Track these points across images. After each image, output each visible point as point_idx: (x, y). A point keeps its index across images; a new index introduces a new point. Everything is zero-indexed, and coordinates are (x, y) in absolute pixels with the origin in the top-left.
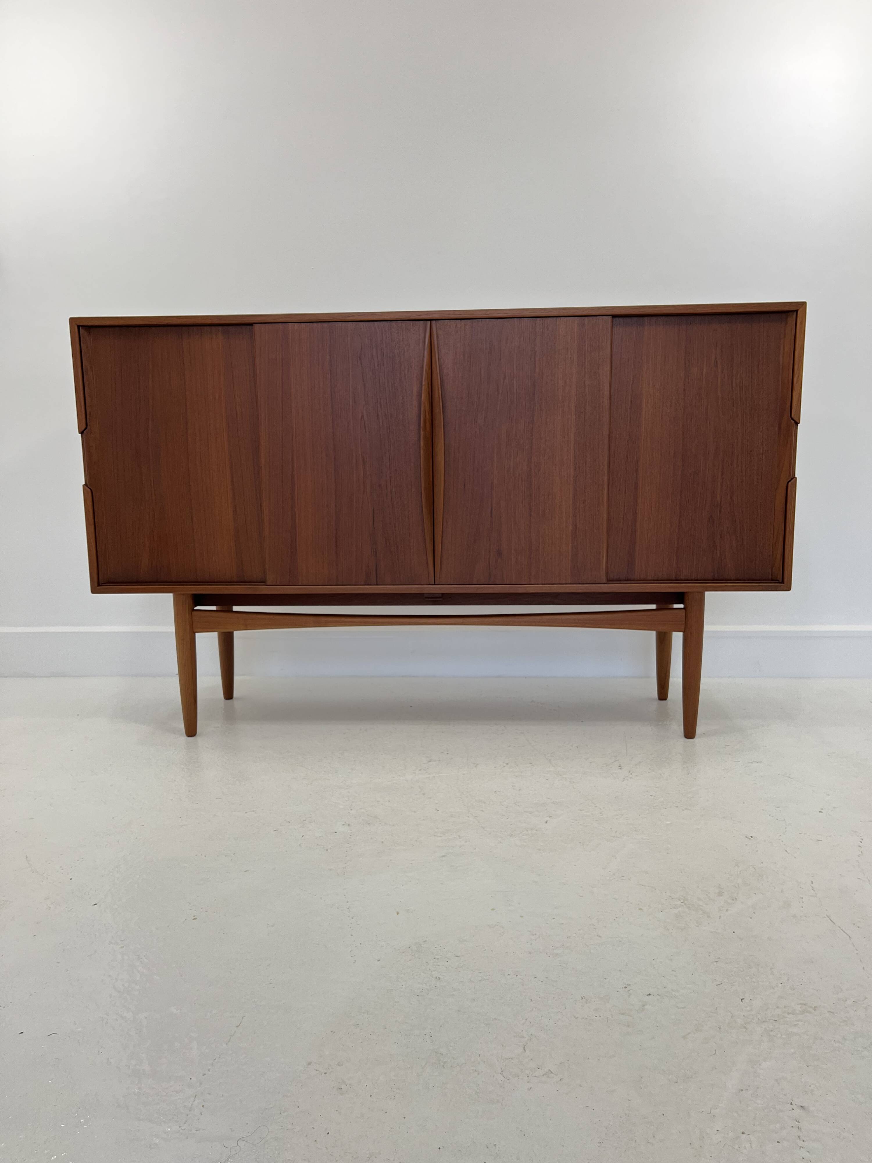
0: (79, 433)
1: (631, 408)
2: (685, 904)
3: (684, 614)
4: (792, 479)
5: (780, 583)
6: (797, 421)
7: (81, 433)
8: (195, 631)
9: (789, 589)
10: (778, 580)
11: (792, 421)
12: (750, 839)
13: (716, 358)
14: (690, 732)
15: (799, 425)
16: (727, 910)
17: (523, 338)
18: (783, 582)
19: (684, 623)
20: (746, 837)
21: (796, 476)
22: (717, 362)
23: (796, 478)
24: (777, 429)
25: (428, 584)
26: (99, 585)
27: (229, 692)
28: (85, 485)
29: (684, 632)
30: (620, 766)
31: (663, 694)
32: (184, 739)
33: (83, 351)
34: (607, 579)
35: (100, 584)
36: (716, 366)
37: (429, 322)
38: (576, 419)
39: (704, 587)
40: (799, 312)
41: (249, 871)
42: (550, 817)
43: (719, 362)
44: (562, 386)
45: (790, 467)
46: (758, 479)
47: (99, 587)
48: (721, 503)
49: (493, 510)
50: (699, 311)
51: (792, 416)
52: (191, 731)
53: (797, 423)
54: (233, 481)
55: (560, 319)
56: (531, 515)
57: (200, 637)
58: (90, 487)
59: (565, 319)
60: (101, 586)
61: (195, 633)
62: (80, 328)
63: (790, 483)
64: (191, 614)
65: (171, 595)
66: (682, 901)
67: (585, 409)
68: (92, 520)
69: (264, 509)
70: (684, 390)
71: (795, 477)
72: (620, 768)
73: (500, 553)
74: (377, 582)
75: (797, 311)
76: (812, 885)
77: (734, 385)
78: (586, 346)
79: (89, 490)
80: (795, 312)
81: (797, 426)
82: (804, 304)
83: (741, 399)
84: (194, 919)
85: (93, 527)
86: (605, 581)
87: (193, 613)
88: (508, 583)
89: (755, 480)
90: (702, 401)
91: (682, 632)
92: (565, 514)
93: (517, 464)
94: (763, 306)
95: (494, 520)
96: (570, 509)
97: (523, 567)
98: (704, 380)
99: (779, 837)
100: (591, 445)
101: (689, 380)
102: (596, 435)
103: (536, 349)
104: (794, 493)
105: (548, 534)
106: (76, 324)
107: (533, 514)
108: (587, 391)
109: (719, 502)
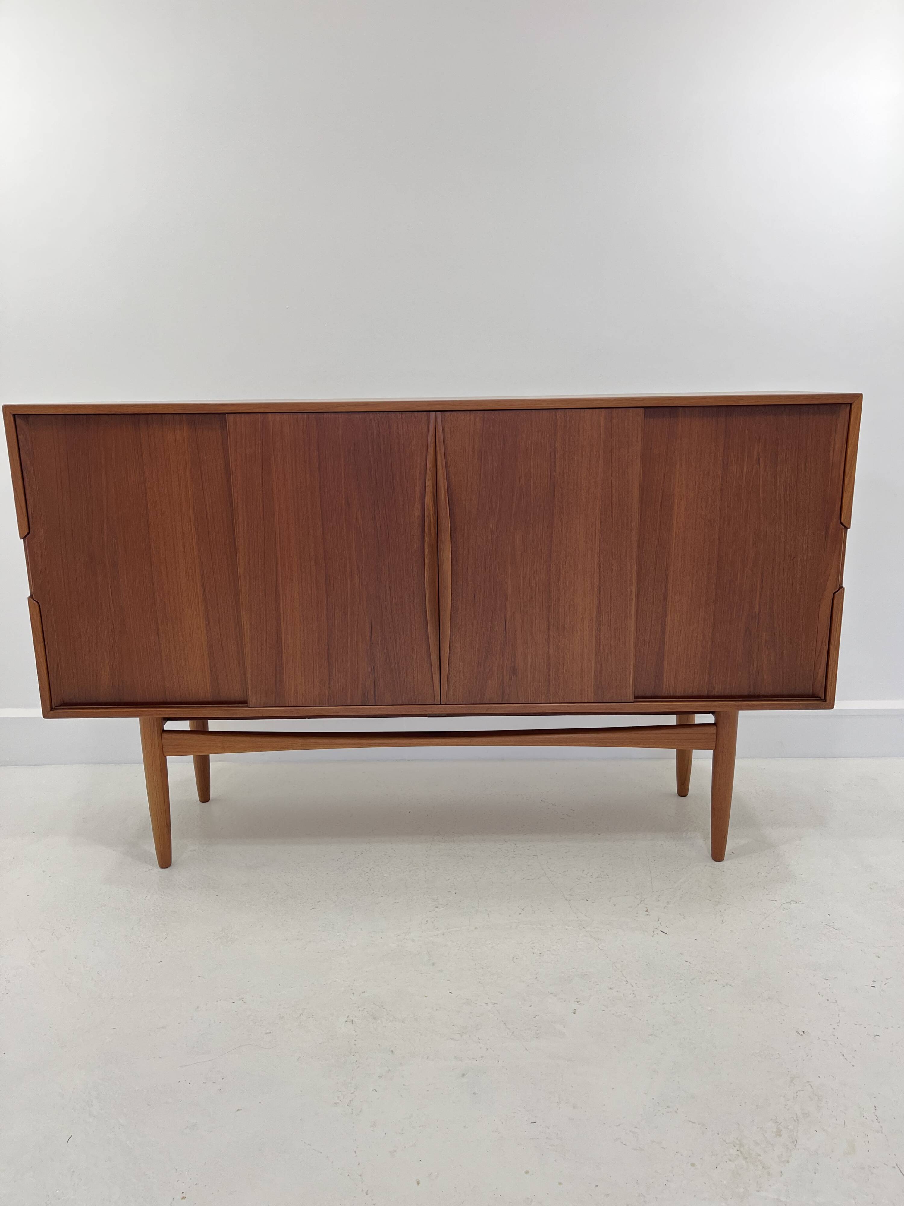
0: (21, 539)
1: (661, 510)
2: (742, 1153)
3: (715, 731)
4: (839, 589)
5: (822, 700)
6: (846, 525)
7: (24, 537)
8: (165, 755)
9: (831, 707)
10: (820, 698)
11: (842, 526)
12: (802, 1035)
13: (758, 454)
14: (718, 854)
15: (848, 530)
16: (788, 1162)
18: (825, 700)
19: (715, 740)
20: (798, 1032)
21: (843, 586)
22: (759, 459)
23: (844, 588)
24: (823, 533)
25: (434, 703)
26: (52, 709)
27: (205, 795)
28: (30, 596)
29: (713, 750)
30: (647, 911)
31: (683, 790)
32: (157, 870)
33: (21, 444)
34: (634, 697)
36: (759, 463)
37: (433, 414)
38: (601, 523)
39: (739, 706)
40: (853, 405)
42: (578, 1002)
43: (761, 459)
44: (586, 486)
45: (838, 577)
46: (800, 588)
47: (52, 712)
48: (759, 614)
49: (507, 623)
50: (742, 403)
51: (842, 521)
52: (165, 861)
53: (846, 528)
54: (204, 591)
55: (586, 411)
56: (549, 628)
57: (171, 761)
58: (36, 600)
59: (590, 411)
60: (55, 709)
61: (165, 757)
62: (16, 416)
63: (836, 593)
64: (160, 737)
65: (137, 719)
66: (737, 1148)
67: (612, 512)
68: (41, 637)
69: (245, 623)
70: (722, 490)
71: (842, 587)
72: (647, 913)
73: (514, 670)
74: (375, 703)
75: (851, 404)
77: (778, 484)
78: (614, 441)
79: (36, 603)
80: (849, 404)
81: (847, 530)
82: (859, 397)
83: (785, 500)
84: (182, 1198)
85: (42, 644)
86: (630, 701)
87: (162, 735)
88: (523, 702)
89: (798, 588)
90: (742, 502)
91: (712, 750)
92: (587, 628)
93: (534, 571)
94: (813, 398)
95: (507, 633)
96: (594, 621)
97: (541, 684)
98: (744, 479)
99: (833, 1031)
100: (617, 552)
101: (728, 479)
102: (623, 541)
103: (556, 446)
104: (840, 604)
105: (569, 649)
106: (11, 413)
107: (551, 627)
108: (614, 492)
109: (757, 613)
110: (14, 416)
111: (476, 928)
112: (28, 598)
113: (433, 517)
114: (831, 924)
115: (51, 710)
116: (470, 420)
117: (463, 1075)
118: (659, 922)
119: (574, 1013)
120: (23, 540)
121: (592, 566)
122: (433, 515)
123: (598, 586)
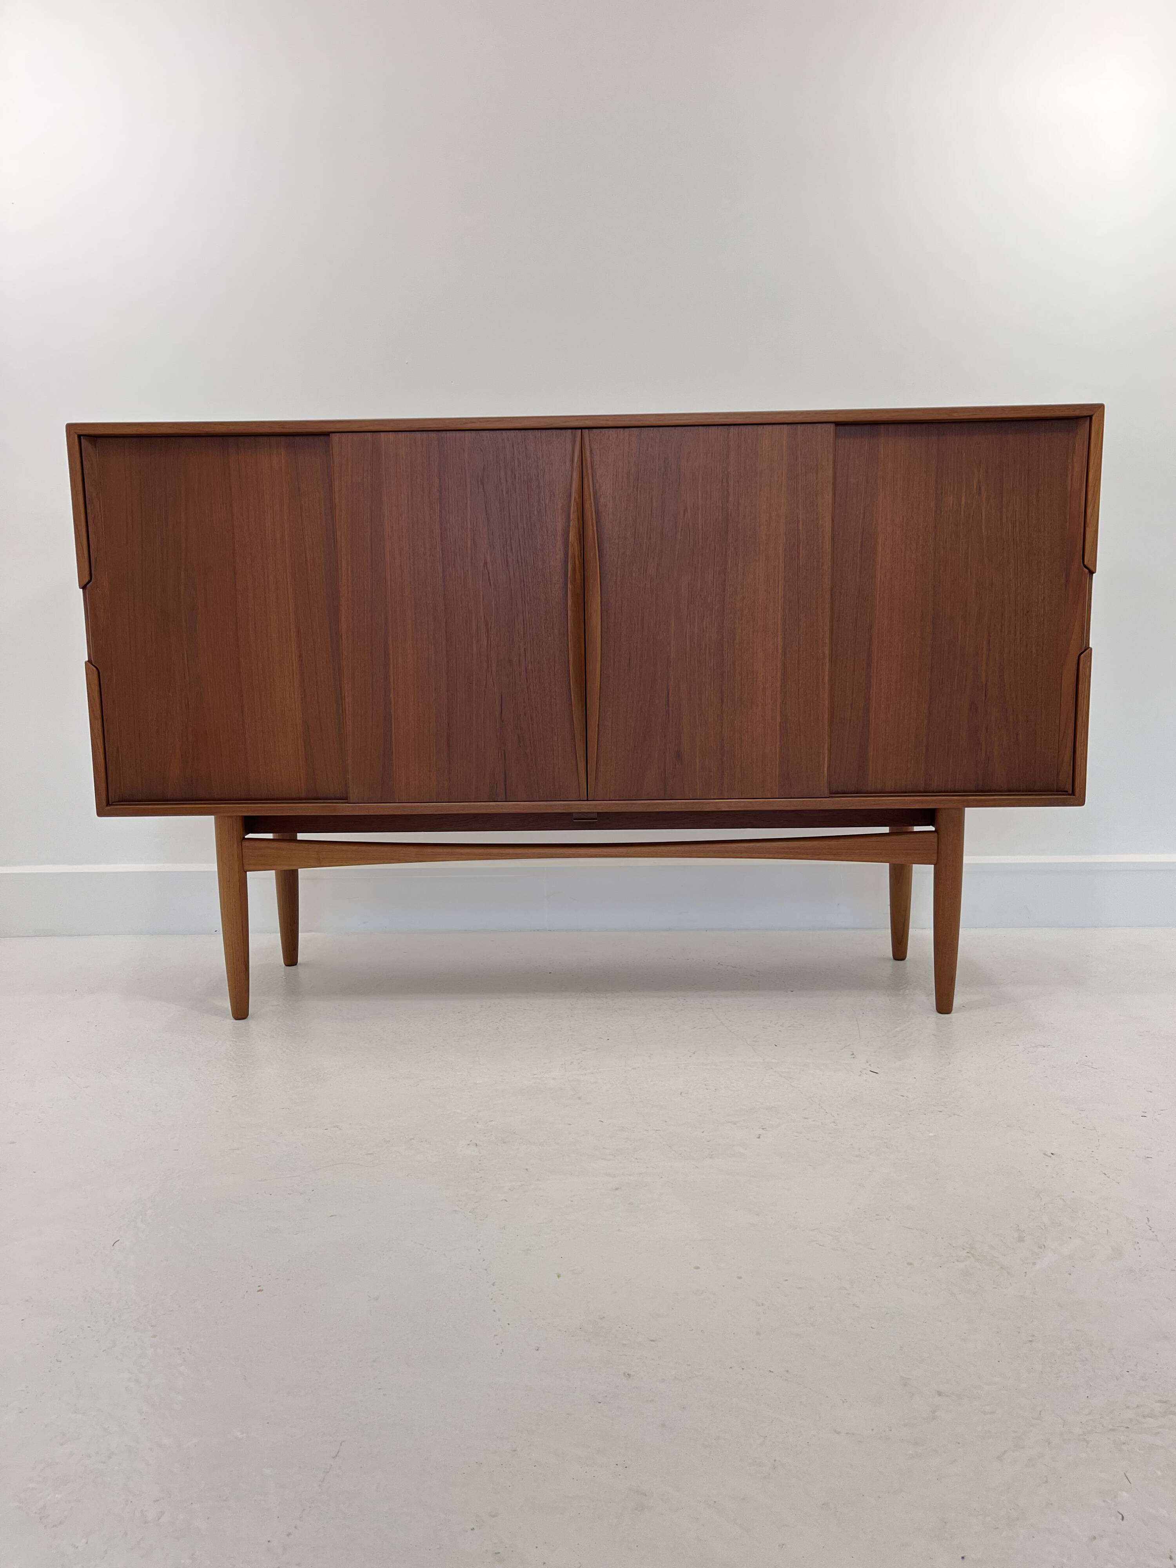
0: (80, 588)
1: (861, 552)
2: (973, 1255)
3: (936, 840)
4: (1085, 650)
5: (1069, 795)
6: (1091, 568)
7: (84, 587)
8: (246, 868)
9: (1081, 802)
10: (1067, 792)
11: (1085, 569)
12: (1050, 1157)
13: (979, 482)
14: (944, 1005)
15: (1094, 575)
16: (1034, 1264)
17: (711, 454)
18: (1073, 793)
19: (936, 852)
20: (1045, 1154)
21: (1090, 646)
22: (980, 488)
23: (1091, 649)
24: (1063, 581)
25: (579, 799)
26: (108, 804)
27: (291, 956)
28: (88, 661)
29: (935, 865)
30: (853, 1054)
31: (899, 951)
32: (230, 1022)
33: (86, 472)
34: (830, 792)
35: (110, 803)
36: (980, 494)
37: (579, 432)
38: (785, 567)
39: (964, 801)
40: (1093, 418)
41: (336, 1216)
42: (763, 1129)
43: (983, 489)
44: (766, 521)
45: (1083, 633)
46: (1037, 650)
47: (109, 808)
48: (986, 684)
49: (670, 694)
50: (956, 416)
51: (1085, 563)
52: (241, 1011)
53: (1092, 573)
54: (300, 656)
55: (763, 428)
56: (722, 702)
57: (253, 878)
58: (95, 665)
59: (770, 427)
60: (111, 805)
61: (246, 872)
62: (82, 437)
63: (1082, 655)
64: (240, 843)
65: (213, 817)
66: (967, 1251)
67: (799, 553)
68: (99, 712)
69: (346, 694)
70: (935, 527)
71: (1089, 648)
72: (853, 1056)
73: (679, 755)
74: (506, 798)
75: (1091, 417)
76: (1150, 1224)
77: (1004, 520)
78: (800, 464)
79: (95, 669)
80: (1089, 418)
81: (1092, 576)
82: (1101, 406)
83: (1014, 540)
84: (259, 1291)
85: (100, 721)
86: (827, 793)
87: (243, 843)
88: (691, 797)
89: (1034, 651)
90: (961, 542)
91: (933, 866)
92: (770, 701)
93: (703, 630)
94: (1044, 409)
95: (670, 709)
96: (778, 693)
97: (712, 774)
98: (962, 513)
99: (1091, 1154)
100: (806, 603)
101: (943, 513)
102: (813, 590)
103: (730, 470)
104: (1088, 669)
105: (747, 728)
106: (76, 433)
107: (725, 700)
108: (800, 528)
109: (984, 683)
110: (79, 436)
111: (634, 1069)
112: (86, 662)
113: (578, 559)
114: (1090, 1064)
115: (107, 806)
116: (624, 439)
117: (617, 1189)
118: (868, 1064)
119: (759, 1138)
120: (83, 591)
121: (775, 622)
122: (578, 556)
123: (782, 648)
